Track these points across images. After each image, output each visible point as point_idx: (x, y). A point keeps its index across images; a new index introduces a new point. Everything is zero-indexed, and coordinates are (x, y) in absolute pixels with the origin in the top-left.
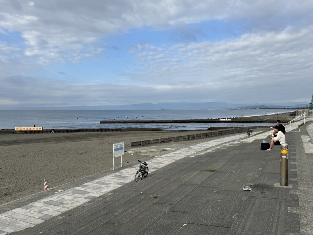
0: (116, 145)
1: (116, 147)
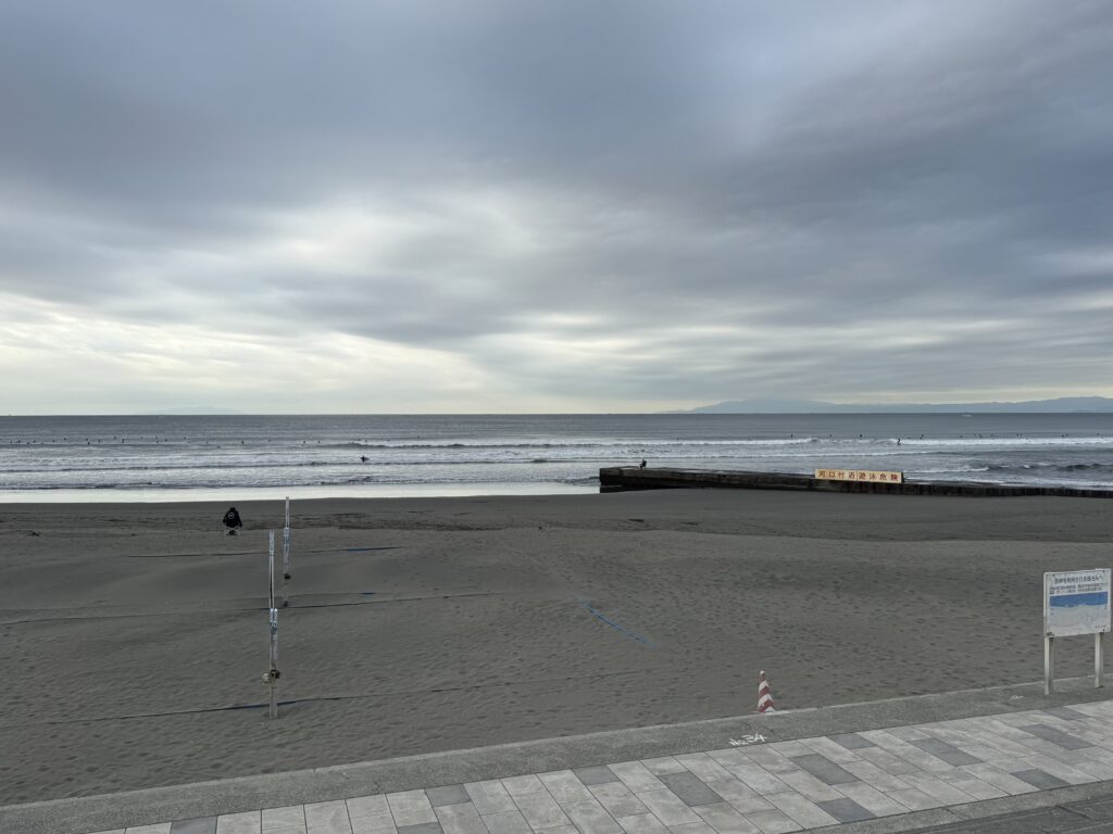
0: (1056, 580)
1: (1058, 588)
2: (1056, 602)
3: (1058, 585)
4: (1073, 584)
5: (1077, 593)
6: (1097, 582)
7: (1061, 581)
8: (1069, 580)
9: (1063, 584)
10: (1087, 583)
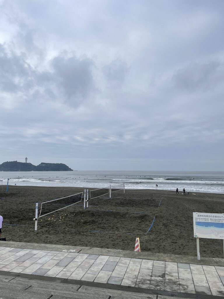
0: (198, 216)
1: (199, 218)
2: (199, 224)
3: (199, 217)
4: (207, 218)
5: (210, 221)
6: (220, 218)
7: (201, 216)
8: (205, 216)
9: (202, 217)
10: (215, 218)
